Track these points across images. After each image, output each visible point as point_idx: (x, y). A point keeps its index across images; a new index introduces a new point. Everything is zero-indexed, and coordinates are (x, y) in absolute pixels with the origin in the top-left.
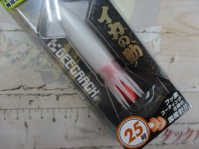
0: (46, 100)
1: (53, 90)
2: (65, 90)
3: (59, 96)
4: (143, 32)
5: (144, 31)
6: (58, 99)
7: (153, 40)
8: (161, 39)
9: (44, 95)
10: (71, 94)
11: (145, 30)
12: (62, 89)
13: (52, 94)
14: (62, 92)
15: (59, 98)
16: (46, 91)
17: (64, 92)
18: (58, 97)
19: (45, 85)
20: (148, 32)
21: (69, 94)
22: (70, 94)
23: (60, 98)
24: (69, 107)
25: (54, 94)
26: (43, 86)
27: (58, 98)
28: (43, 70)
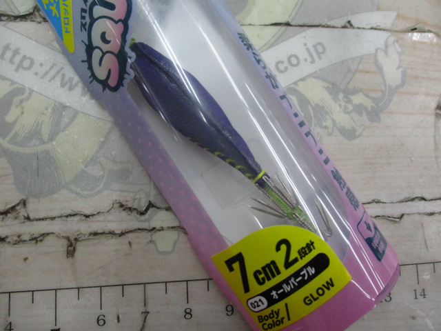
0: (26, 259)
1: (53, 219)
2: (100, 218)
3: (76, 240)
4: (344, 27)
5: (348, 25)
6: (71, 252)
7: (377, 50)
8: (400, 50)
9: (19, 241)
10: (122, 234)
11: (349, 22)
12: (87, 216)
13: (53, 233)
14: (85, 227)
15: (74, 250)
16: (28, 223)
17: (97, 225)
18: (71, 245)
19: (24, 203)
20: (359, 28)
21: (112, 233)
22: (119, 232)
23: (80, 248)
24: (113, 281)
25: (58, 236)
26: (18, 208)
27: (71, 249)
28: (21, 150)
